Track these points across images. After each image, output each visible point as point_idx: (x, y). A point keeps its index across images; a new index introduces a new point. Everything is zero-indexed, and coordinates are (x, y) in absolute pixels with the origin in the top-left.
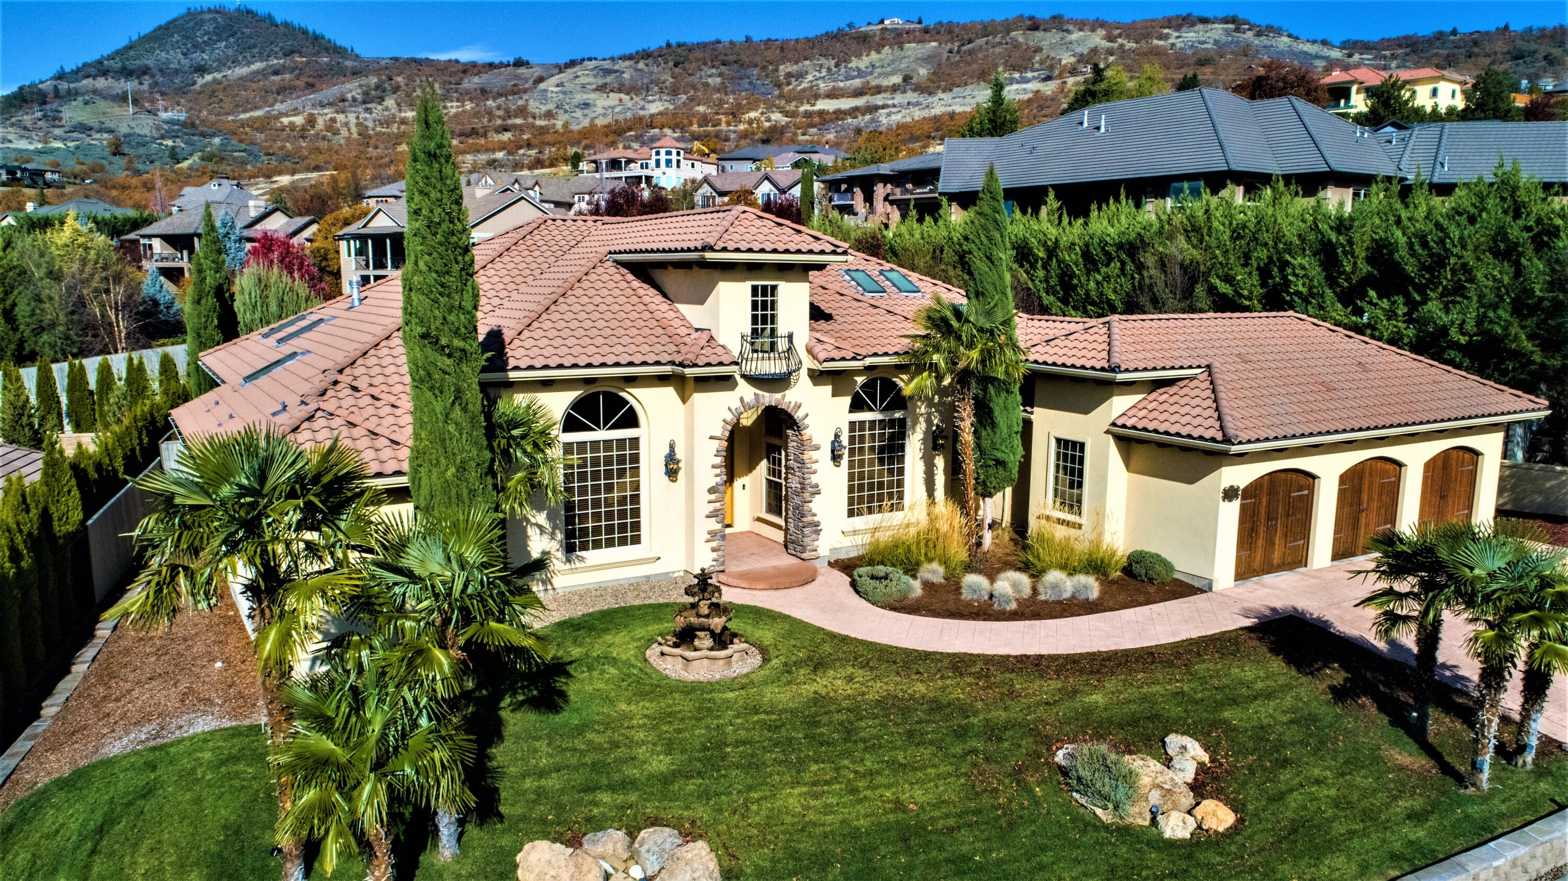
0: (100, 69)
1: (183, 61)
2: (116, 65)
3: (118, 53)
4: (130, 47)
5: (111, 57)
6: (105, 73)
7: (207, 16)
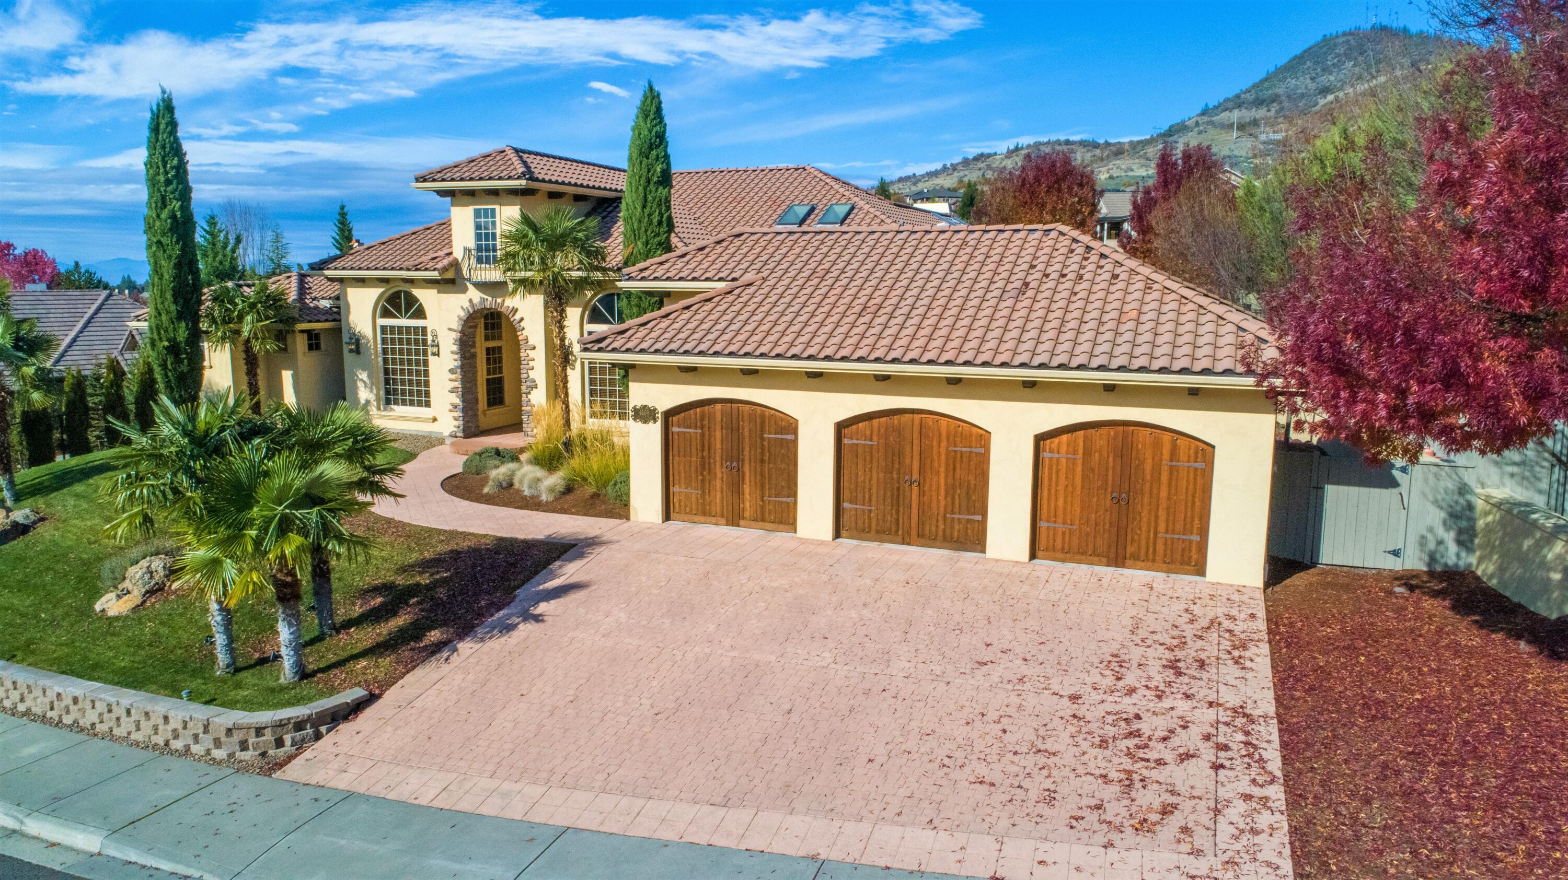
0: (1237, 102)
1: (1310, 86)
2: (1250, 97)
3: (1255, 86)
4: (1266, 79)
5: (1248, 91)
6: (1239, 106)
7: (1341, 40)
